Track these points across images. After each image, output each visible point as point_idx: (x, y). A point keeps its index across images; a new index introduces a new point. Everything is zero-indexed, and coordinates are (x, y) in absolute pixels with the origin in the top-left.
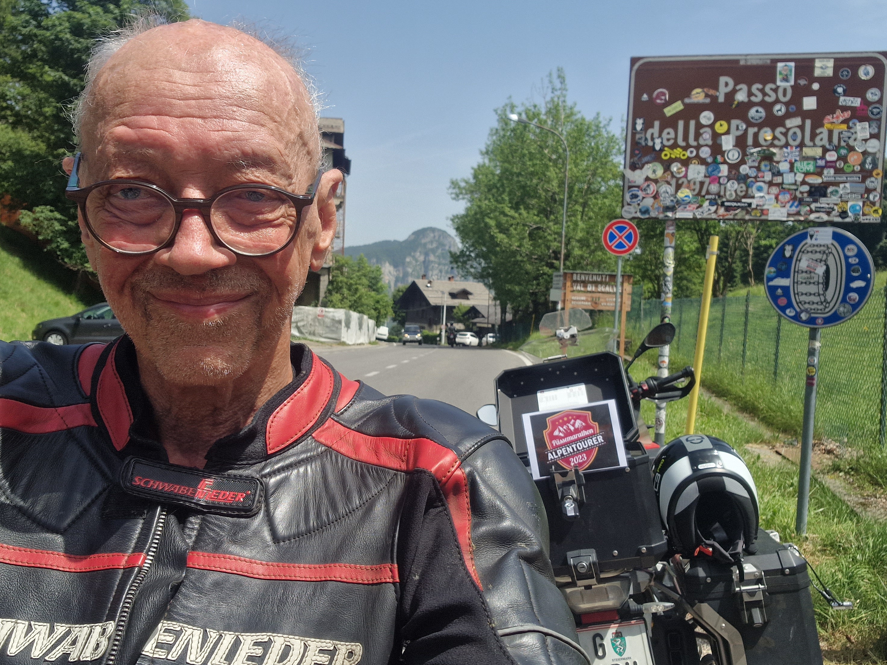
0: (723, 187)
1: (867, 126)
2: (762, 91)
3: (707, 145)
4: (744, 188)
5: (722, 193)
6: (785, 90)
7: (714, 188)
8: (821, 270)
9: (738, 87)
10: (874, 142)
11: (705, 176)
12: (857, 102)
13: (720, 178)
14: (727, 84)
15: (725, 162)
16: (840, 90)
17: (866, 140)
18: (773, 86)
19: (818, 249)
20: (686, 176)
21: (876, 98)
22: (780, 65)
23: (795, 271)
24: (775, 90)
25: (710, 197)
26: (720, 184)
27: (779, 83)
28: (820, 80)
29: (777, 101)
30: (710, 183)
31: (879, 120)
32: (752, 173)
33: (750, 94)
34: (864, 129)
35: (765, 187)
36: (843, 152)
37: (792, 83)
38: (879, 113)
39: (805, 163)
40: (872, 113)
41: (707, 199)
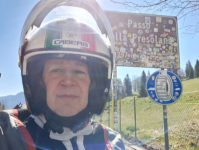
0: (132, 55)
1: (173, 39)
2: (141, 25)
3: (125, 41)
4: (139, 56)
5: (132, 58)
6: (148, 26)
7: (129, 55)
8: (165, 85)
9: (134, 23)
10: (175, 43)
11: (126, 52)
12: (169, 31)
13: (131, 52)
14: (130, 22)
15: (132, 47)
16: (164, 27)
17: (173, 43)
18: (145, 24)
19: (163, 78)
20: (119, 51)
21: (175, 30)
22: (146, 18)
23: (156, 85)
24: (145, 25)
25: (128, 59)
26: (131, 54)
27: (146, 23)
28: (158, 23)
29: (146, 29)
30: (127, 54)
31: (176, 37)
32: (141, 51)
33: (138, 26)
34: (172, 39)
35: (145, 56)
36: (167, 46)
37: (150, 23)
38: (176, 35)
39: (156, 49)
40: (174, 34)
41: (127, 59)
